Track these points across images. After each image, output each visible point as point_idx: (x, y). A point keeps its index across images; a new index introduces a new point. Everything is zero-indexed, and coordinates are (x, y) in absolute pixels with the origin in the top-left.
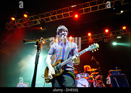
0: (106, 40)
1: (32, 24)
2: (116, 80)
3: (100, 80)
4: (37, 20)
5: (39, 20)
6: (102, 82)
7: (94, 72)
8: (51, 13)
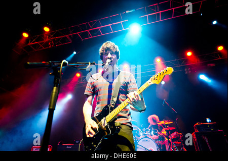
0: (188, 71)
1: (57, 44)
2: (207, 141)
3: (179, 141)
4: (67, 36)
5: (70, 36)
6: (181, 144)
7: (167, 127)
8: (90, 23)
